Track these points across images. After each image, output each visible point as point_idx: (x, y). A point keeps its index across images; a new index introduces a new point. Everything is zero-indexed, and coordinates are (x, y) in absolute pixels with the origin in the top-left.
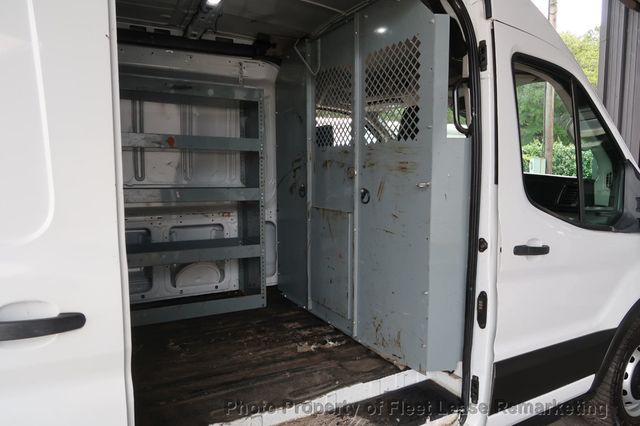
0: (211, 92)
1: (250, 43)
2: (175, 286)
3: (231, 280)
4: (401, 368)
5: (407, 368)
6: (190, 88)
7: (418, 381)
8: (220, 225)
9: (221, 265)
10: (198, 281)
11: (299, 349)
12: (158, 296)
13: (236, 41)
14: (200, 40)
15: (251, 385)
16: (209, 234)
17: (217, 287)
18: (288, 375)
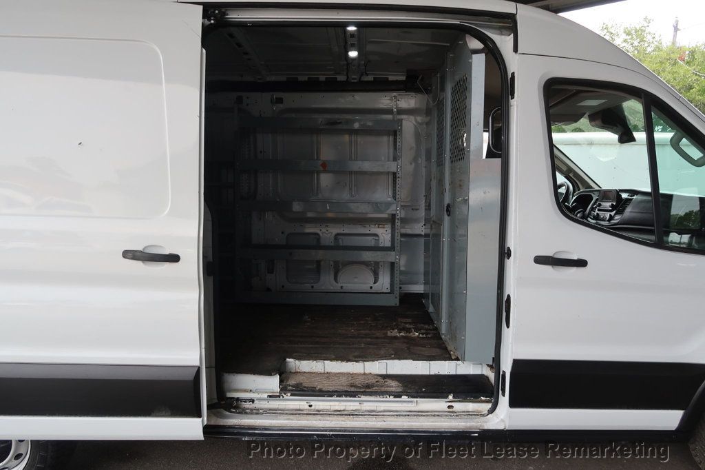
0: (356, 126)
1: (404, 78)
2: (337, 282)
3: (384, 283)
4: (453, 358)
5: (457, 359)
6: (340, 123)
7: (472, 373)
8: (376, 235)
9: (375, 269)
10: (356, 280)
11: (389, 334)
12: (323, 288)
13: (391, 78)
14: (361, 82)
15: (332, 345)
16: (370, 241)
17: (371, 288)
18: (363, 345)
